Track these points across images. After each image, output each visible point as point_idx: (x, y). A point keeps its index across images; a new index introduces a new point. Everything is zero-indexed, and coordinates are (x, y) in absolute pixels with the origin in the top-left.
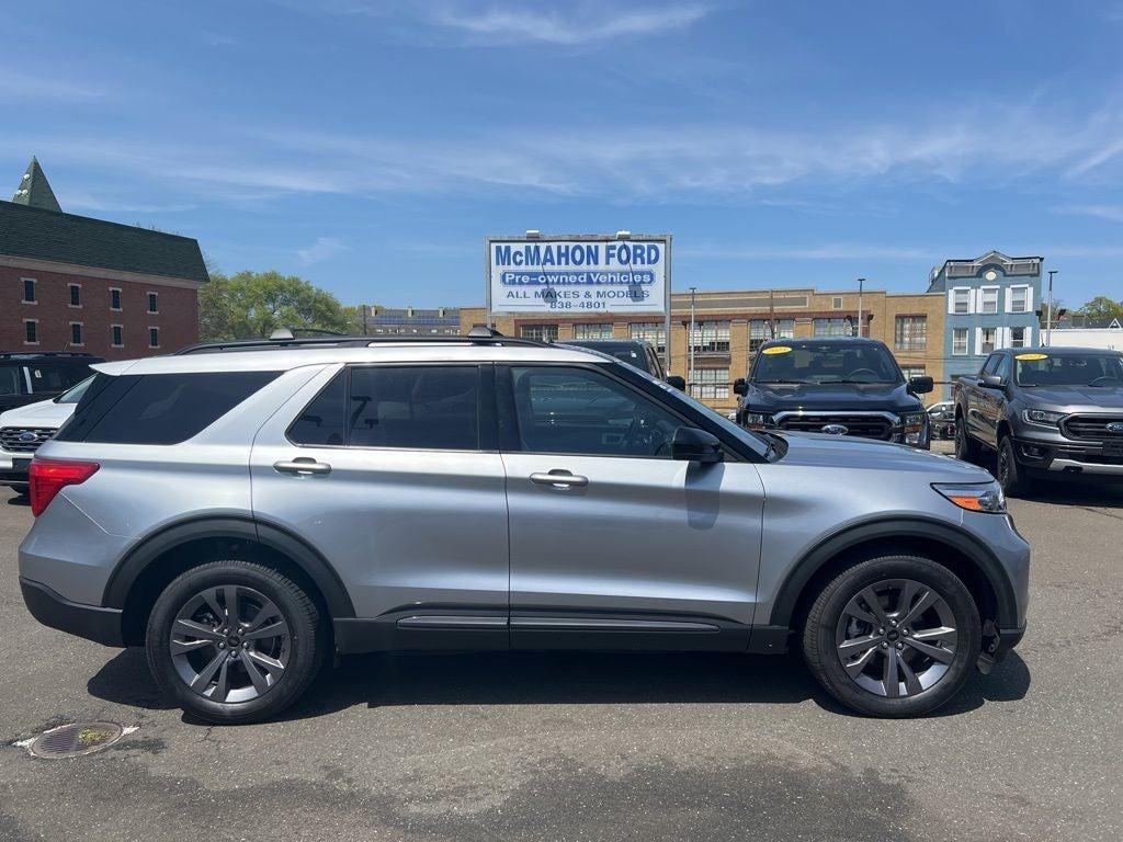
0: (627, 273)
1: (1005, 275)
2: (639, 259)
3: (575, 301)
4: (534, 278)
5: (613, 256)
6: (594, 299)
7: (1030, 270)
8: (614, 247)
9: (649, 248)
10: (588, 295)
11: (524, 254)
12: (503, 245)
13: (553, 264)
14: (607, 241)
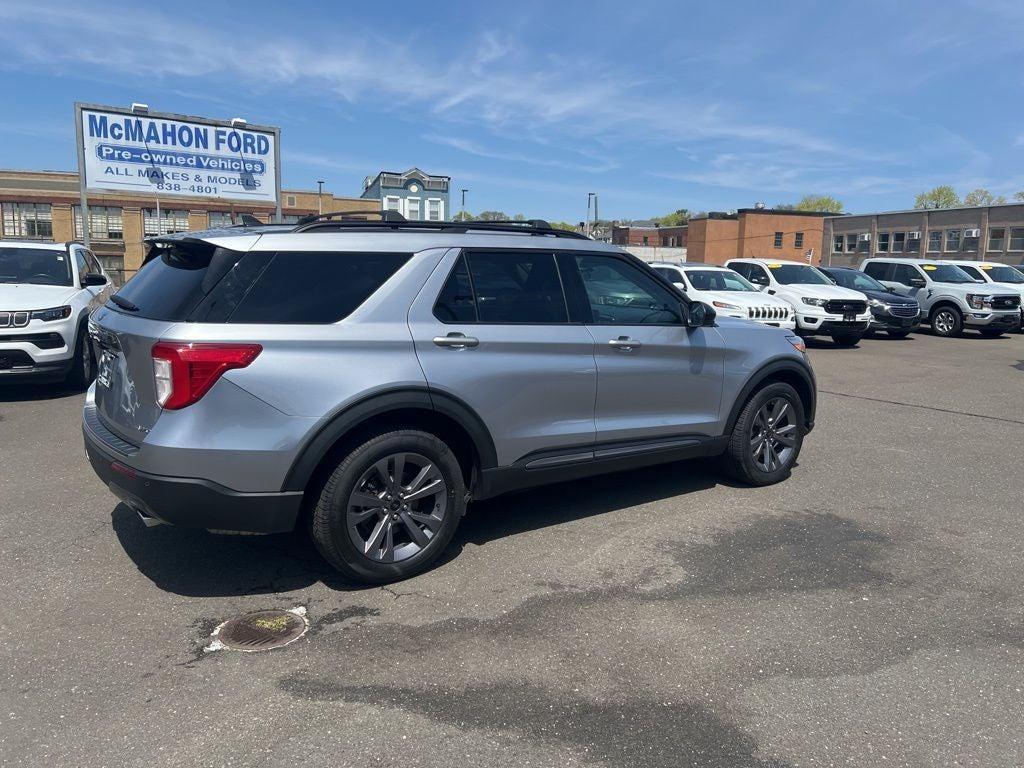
0: (238, 161)
1: (424, 189)
2: (249, 149)
3: (184, 184)
4: (136, 156)
5: (223, 141)
6: (205, 184)
7: (440, 187)
8: (224, 133)
9: (260, 138)
10: (198, 178)
11: (123, 126)
12: (98, 115)
13: (158, 142)
14: (216, 126)
